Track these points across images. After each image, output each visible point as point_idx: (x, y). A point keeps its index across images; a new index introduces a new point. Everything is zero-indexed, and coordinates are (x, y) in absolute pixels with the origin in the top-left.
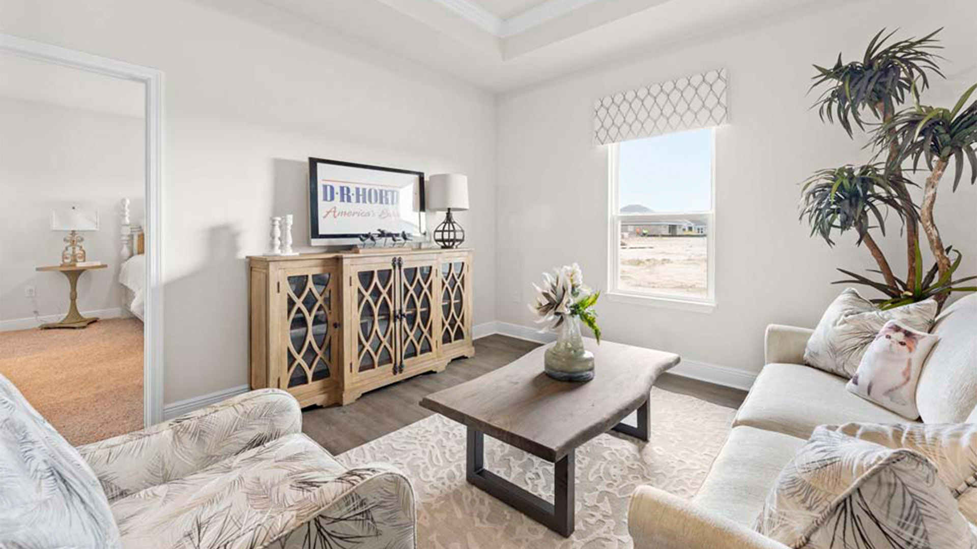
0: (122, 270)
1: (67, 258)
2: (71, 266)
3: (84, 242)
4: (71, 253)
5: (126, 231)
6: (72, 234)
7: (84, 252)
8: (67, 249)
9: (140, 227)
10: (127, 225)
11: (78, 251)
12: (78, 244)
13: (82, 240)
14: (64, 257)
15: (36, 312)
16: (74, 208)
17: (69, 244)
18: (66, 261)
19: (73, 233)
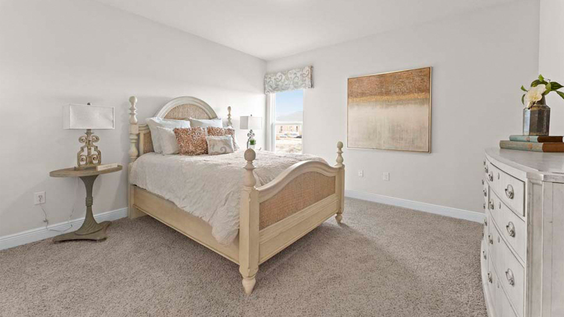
0: (132, 170)
1: (82, 160)
2: (87, 169)
3: (99, 142)
4: (86, 154)
5: (135, 130)
6: (87, 133)
7: (99, 153)
8: (82, 149)
9: (147, 126)
10: (136, 124)
11: (93, 152)
12: (94, 144)
13: (97, 139)
14: (80, 159)
15: (46, 221)
16: (89, 104)
17: (84, 144)
18: (82, 163)
19: (89, 132)
